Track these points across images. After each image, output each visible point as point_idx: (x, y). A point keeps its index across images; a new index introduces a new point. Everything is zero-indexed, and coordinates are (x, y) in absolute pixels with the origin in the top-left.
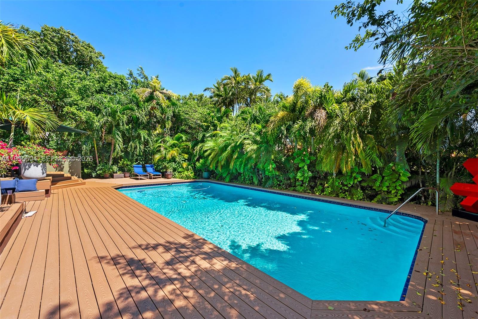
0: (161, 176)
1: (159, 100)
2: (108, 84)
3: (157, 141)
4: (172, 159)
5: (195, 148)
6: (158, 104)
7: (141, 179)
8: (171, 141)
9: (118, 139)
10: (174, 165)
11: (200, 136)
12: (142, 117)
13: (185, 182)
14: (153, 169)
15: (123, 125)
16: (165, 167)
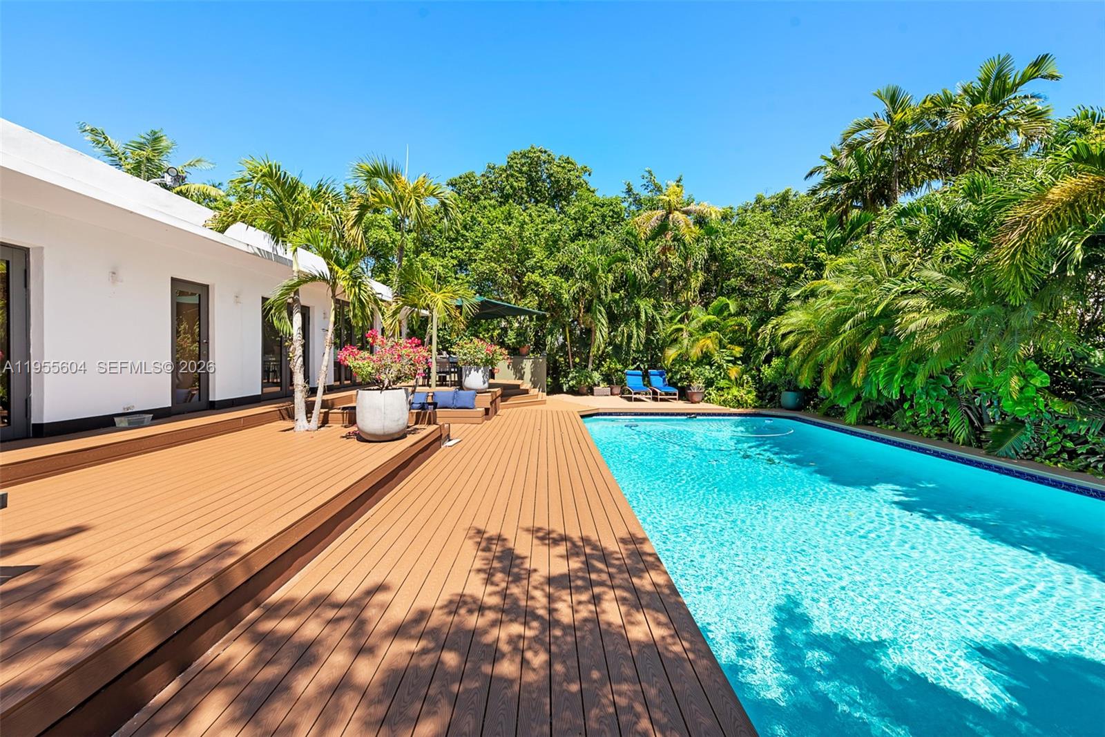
0: (677, 397)
1: (678, 229)
2: (590, 220)
3: (672, 318)
4: (703, 357)
5: (760, 330)
6: (675, 239)
7: (636, 400)
8: (700, 316)
9: (599, 321)
10: (708, 372)
11: (775, 297)
12: (640, 272)
13: (730, 415)
14: (664, 380)
15: (606, 294)
16: (688, 377)
